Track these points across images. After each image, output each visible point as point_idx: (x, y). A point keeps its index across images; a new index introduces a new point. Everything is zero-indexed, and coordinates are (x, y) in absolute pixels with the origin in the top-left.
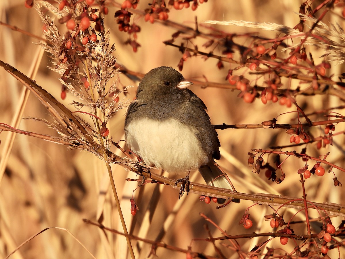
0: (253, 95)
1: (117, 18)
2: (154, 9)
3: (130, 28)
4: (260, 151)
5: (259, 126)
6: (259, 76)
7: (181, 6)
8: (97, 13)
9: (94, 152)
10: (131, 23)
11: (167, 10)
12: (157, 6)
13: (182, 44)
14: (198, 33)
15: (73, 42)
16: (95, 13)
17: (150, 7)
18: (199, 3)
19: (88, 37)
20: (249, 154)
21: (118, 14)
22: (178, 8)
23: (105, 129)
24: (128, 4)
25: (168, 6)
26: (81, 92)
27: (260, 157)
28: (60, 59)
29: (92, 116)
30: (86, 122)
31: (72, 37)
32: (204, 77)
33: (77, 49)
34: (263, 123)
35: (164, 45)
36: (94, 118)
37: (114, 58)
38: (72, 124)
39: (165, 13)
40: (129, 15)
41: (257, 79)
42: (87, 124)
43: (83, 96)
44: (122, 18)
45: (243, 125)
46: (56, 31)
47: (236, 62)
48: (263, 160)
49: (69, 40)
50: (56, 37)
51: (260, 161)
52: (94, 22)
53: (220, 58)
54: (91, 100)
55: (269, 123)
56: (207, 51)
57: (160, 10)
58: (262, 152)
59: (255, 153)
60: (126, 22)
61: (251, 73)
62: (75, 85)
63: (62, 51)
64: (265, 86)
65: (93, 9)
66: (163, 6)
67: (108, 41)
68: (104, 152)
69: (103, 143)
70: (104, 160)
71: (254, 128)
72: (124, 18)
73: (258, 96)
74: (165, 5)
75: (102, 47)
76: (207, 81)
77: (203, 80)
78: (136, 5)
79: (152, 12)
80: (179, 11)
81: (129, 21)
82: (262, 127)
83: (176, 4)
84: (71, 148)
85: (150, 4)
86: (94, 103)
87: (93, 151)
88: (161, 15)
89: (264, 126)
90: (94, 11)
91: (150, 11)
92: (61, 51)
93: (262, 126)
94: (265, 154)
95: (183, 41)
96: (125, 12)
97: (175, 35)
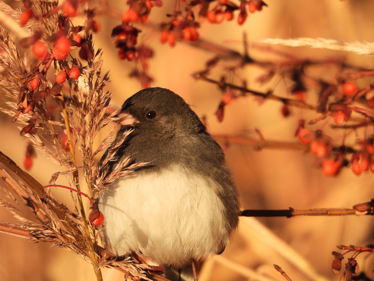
0: (339, 163)
1: (116, 38)
2: (175, 23)
3: (137, 55)
4: (352, 249)
5: (349, 212)
6: (348, 131)
7: (219, 17)
8: (82, 33)
9: (73, 248)
10: (137, 46)
11: (197, 25)
12: (180, 18)
13: (223, 79)
14: (247, 60)
15: (41, 80)
16: (79, 33)
17: (168, 20)
18: (249, 13)
19: (65, 71)
20: (334, 253)
21: (117, 31)
22: (214, 21)
23: (98, 214)
24: (133, 15)
25: (197, 19)
26: (54, 149)
27: (352, 259)
28: (20, 107)
29: (72, 190)
30: (60, 203)
31: (40, 71)
32: (257, 131)
33: (48, 91)
34: (355, 208)
35: (192, 80)
36: (75, 193)
37: (108, 94)
38: (36, 200)
39: (193, 30)
40: (135, 33)
41: (345, 136)
42: (62, 205)
43: (57, 156)
44: (123, 37)
45: (322, 210)
46: (13, 51)
47: (311, 108)
48: (356, 264)
49: (34, 75)
50: (13, 59)
51: (352, 266)
52: (76, 48)
53: (285, 101)
54: (71, 163)
55: (366, 207)
56: (263, 89)
57: (186, 25)
58: (354, 250)
59: (343, 252)
60: (129, 44)
61: (334, 127)
62: (45, 138)
63: (24, 94)
64: (358, 148)
65: (75, 26)
66: (190, 18)
67: (99, 67)
68: (91, 248)
69: (88, 234)
70: (90, 261)
71: (340, 215)
72: (127, 38)
73: (346, 164)
74: (193, 16)
75: (88, 77)
76: (262, 138)
77: (257, 137)
78: (147, 17)
79: (172, 27)
80: (216, 26)
81: (135, 42)
82: (354, 214)
83: (211, 15)
84: (34, 241)
85: (168, 16)
86: (74, 168)
87: (71, 246)
88: (187, 33)
89: (357, 213)
90: (78, 29)
91: (168, 27)
92: (22, 94)
93: (353, 211)
94: (359, 253)
95: (225, 73)
96: (128, 28)
97: (212, 63)
